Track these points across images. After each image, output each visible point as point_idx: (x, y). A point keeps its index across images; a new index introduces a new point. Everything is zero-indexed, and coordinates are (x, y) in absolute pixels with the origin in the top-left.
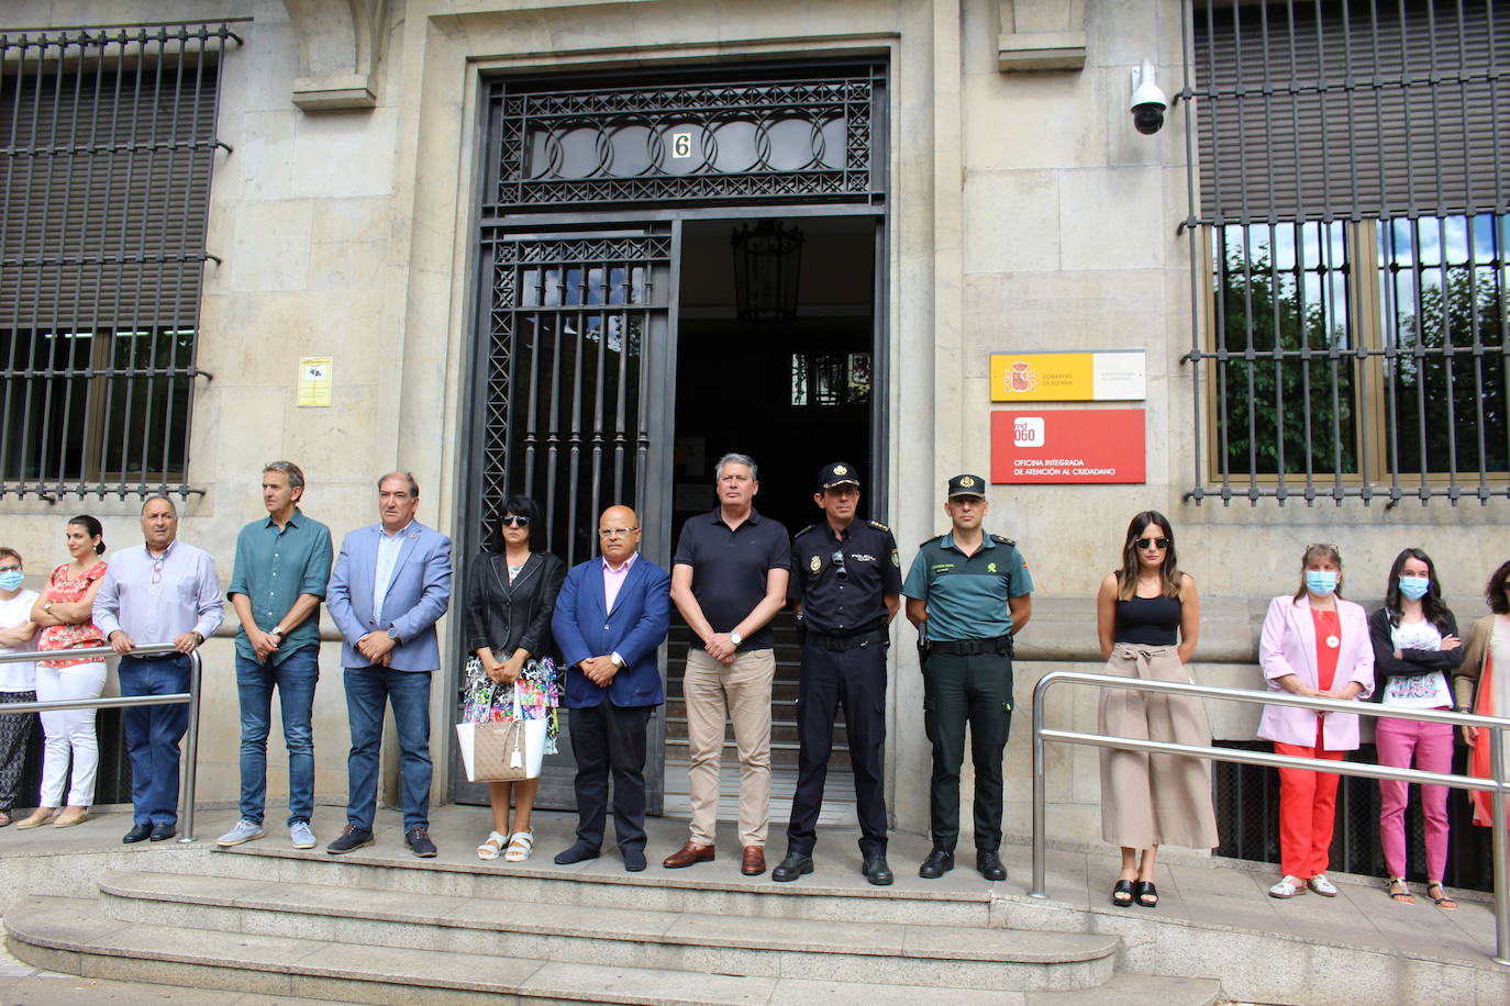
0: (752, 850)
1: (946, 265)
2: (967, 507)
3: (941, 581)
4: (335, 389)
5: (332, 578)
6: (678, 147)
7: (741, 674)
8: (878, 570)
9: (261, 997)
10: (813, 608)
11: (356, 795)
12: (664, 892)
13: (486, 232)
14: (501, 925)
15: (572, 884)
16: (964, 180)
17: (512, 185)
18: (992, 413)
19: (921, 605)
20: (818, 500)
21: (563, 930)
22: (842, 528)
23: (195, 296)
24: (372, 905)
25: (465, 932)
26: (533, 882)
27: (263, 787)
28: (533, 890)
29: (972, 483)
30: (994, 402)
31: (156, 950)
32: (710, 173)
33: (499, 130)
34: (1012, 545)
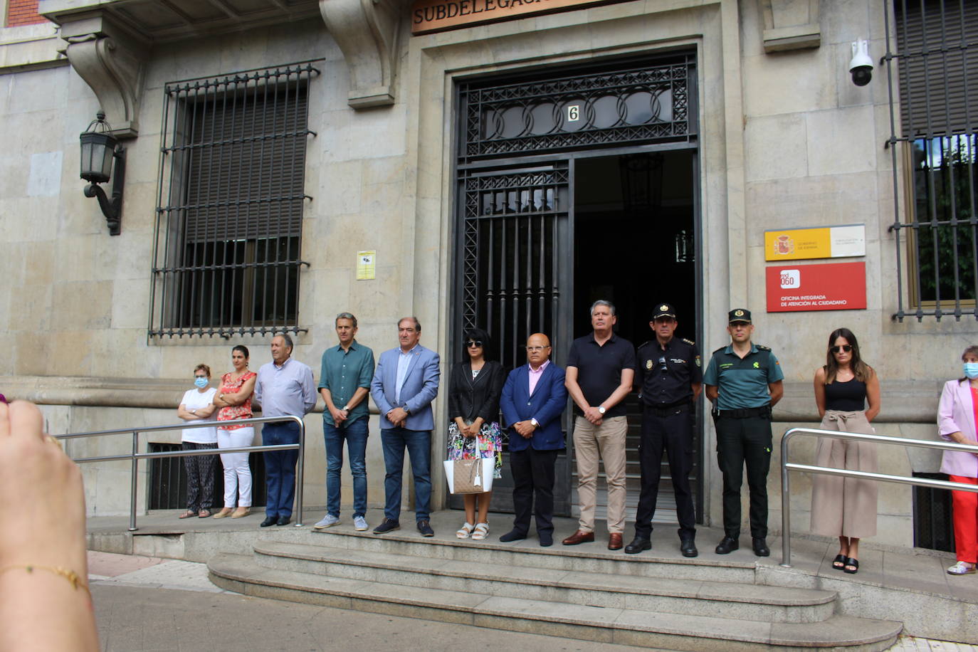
0: (615, 535)
1: (734, 177)
2: (739, 328)
3: (725, 374)
4: (377, 269)
5: (374, 378)
6: (571, 114)
7: (606, 431)
8: (686, 368)
9: (335, 609)
10: (647, 391)
11: (390, 500)
12: (561, 559)
13: (460, 172)
14: (466, 574)
15: (509, 553)
16: (745, 123)
17: (476, 143)
18: (767, 268)
19: (715, 388)
20: (651, 325)
21: (501, 578)
22: (664, 342)
23: (299, 219)
24: (396, 562)
25: (447, 578)
26: (487, 551)
27: (339, 496)
28: (487, 556)
29: (742, 314)
30: (768, 261)
31: (281, 582)
32: (591, 129)
33: (465, 112)
34: (770, 351)
